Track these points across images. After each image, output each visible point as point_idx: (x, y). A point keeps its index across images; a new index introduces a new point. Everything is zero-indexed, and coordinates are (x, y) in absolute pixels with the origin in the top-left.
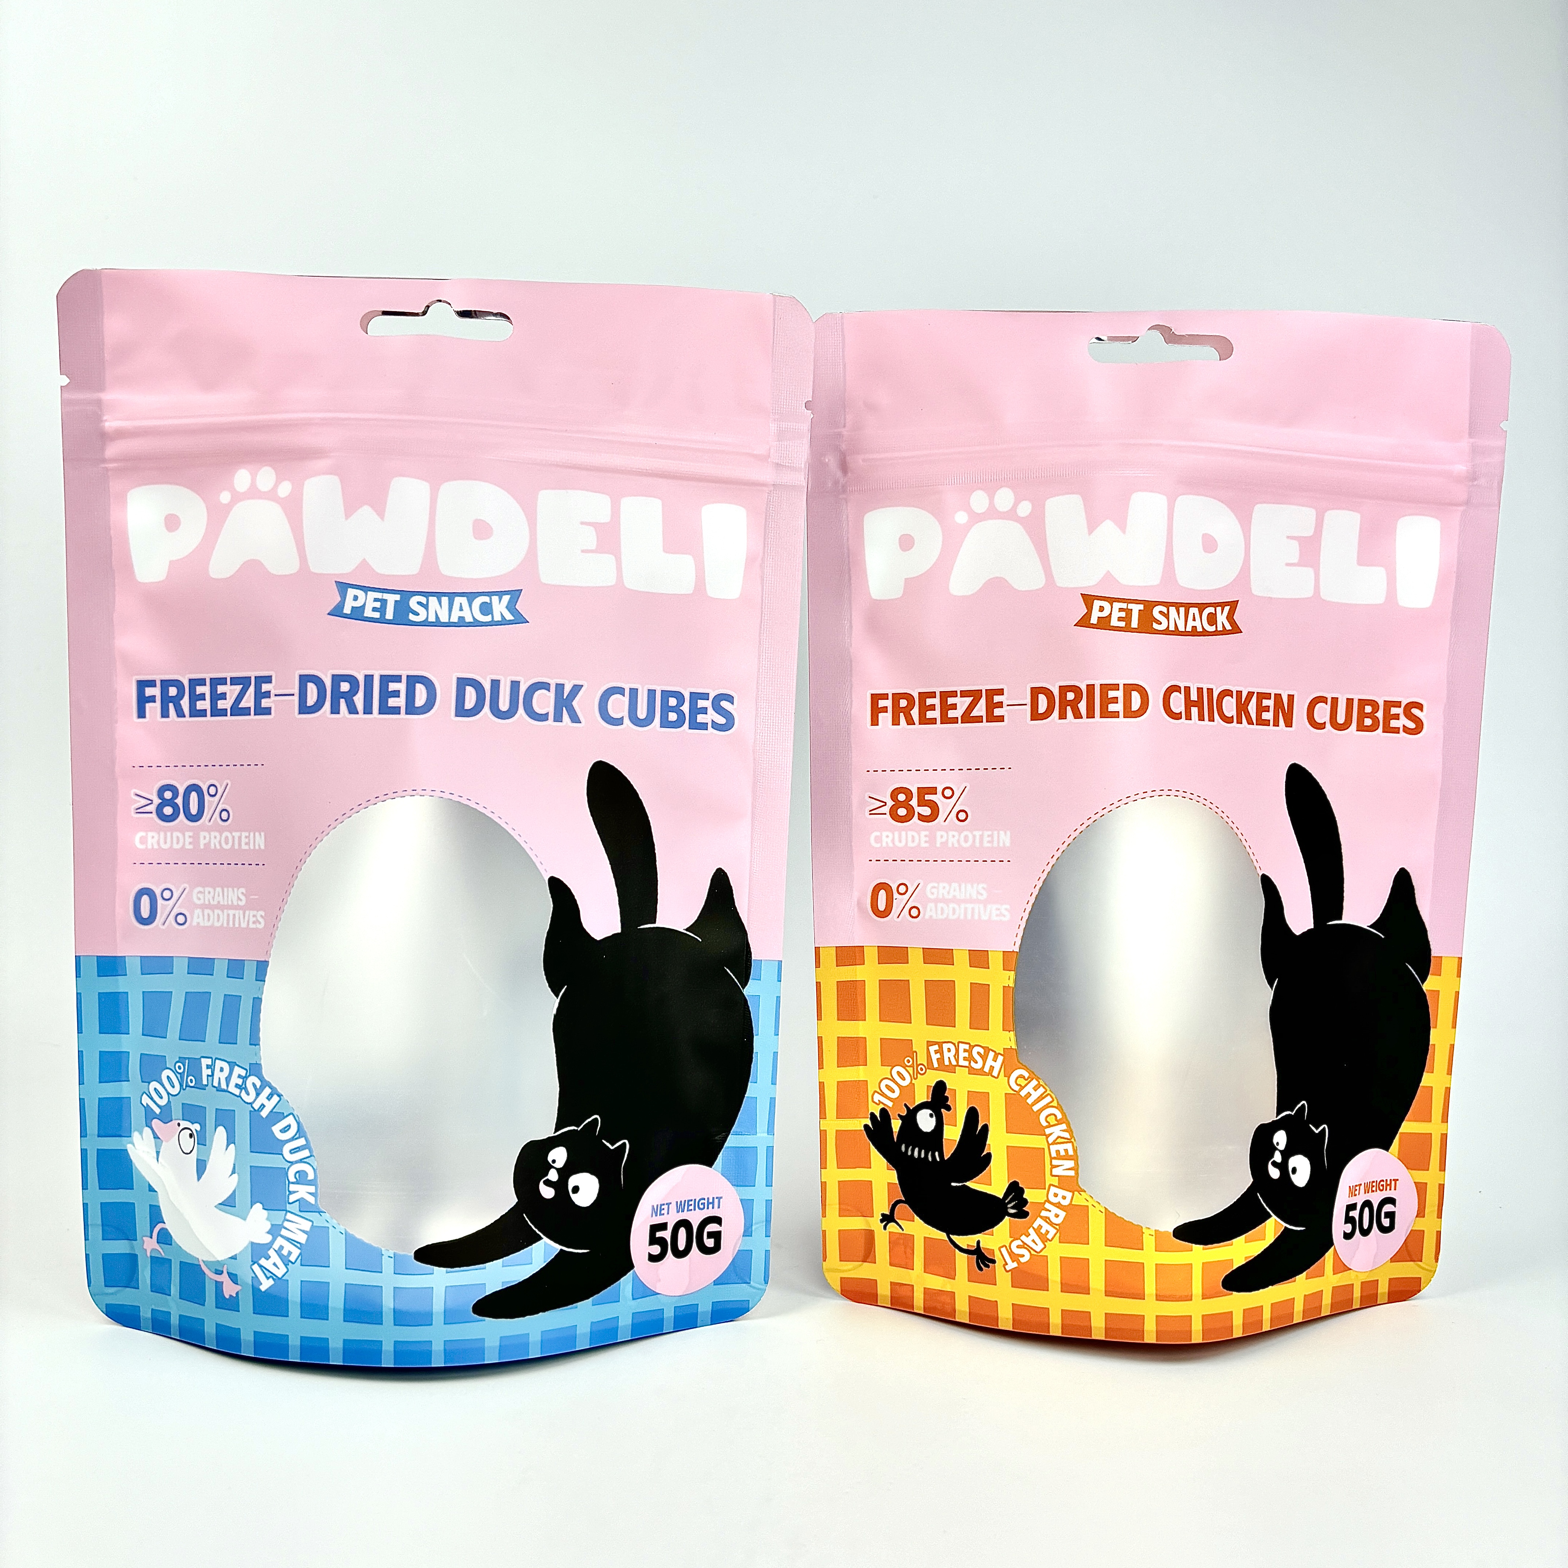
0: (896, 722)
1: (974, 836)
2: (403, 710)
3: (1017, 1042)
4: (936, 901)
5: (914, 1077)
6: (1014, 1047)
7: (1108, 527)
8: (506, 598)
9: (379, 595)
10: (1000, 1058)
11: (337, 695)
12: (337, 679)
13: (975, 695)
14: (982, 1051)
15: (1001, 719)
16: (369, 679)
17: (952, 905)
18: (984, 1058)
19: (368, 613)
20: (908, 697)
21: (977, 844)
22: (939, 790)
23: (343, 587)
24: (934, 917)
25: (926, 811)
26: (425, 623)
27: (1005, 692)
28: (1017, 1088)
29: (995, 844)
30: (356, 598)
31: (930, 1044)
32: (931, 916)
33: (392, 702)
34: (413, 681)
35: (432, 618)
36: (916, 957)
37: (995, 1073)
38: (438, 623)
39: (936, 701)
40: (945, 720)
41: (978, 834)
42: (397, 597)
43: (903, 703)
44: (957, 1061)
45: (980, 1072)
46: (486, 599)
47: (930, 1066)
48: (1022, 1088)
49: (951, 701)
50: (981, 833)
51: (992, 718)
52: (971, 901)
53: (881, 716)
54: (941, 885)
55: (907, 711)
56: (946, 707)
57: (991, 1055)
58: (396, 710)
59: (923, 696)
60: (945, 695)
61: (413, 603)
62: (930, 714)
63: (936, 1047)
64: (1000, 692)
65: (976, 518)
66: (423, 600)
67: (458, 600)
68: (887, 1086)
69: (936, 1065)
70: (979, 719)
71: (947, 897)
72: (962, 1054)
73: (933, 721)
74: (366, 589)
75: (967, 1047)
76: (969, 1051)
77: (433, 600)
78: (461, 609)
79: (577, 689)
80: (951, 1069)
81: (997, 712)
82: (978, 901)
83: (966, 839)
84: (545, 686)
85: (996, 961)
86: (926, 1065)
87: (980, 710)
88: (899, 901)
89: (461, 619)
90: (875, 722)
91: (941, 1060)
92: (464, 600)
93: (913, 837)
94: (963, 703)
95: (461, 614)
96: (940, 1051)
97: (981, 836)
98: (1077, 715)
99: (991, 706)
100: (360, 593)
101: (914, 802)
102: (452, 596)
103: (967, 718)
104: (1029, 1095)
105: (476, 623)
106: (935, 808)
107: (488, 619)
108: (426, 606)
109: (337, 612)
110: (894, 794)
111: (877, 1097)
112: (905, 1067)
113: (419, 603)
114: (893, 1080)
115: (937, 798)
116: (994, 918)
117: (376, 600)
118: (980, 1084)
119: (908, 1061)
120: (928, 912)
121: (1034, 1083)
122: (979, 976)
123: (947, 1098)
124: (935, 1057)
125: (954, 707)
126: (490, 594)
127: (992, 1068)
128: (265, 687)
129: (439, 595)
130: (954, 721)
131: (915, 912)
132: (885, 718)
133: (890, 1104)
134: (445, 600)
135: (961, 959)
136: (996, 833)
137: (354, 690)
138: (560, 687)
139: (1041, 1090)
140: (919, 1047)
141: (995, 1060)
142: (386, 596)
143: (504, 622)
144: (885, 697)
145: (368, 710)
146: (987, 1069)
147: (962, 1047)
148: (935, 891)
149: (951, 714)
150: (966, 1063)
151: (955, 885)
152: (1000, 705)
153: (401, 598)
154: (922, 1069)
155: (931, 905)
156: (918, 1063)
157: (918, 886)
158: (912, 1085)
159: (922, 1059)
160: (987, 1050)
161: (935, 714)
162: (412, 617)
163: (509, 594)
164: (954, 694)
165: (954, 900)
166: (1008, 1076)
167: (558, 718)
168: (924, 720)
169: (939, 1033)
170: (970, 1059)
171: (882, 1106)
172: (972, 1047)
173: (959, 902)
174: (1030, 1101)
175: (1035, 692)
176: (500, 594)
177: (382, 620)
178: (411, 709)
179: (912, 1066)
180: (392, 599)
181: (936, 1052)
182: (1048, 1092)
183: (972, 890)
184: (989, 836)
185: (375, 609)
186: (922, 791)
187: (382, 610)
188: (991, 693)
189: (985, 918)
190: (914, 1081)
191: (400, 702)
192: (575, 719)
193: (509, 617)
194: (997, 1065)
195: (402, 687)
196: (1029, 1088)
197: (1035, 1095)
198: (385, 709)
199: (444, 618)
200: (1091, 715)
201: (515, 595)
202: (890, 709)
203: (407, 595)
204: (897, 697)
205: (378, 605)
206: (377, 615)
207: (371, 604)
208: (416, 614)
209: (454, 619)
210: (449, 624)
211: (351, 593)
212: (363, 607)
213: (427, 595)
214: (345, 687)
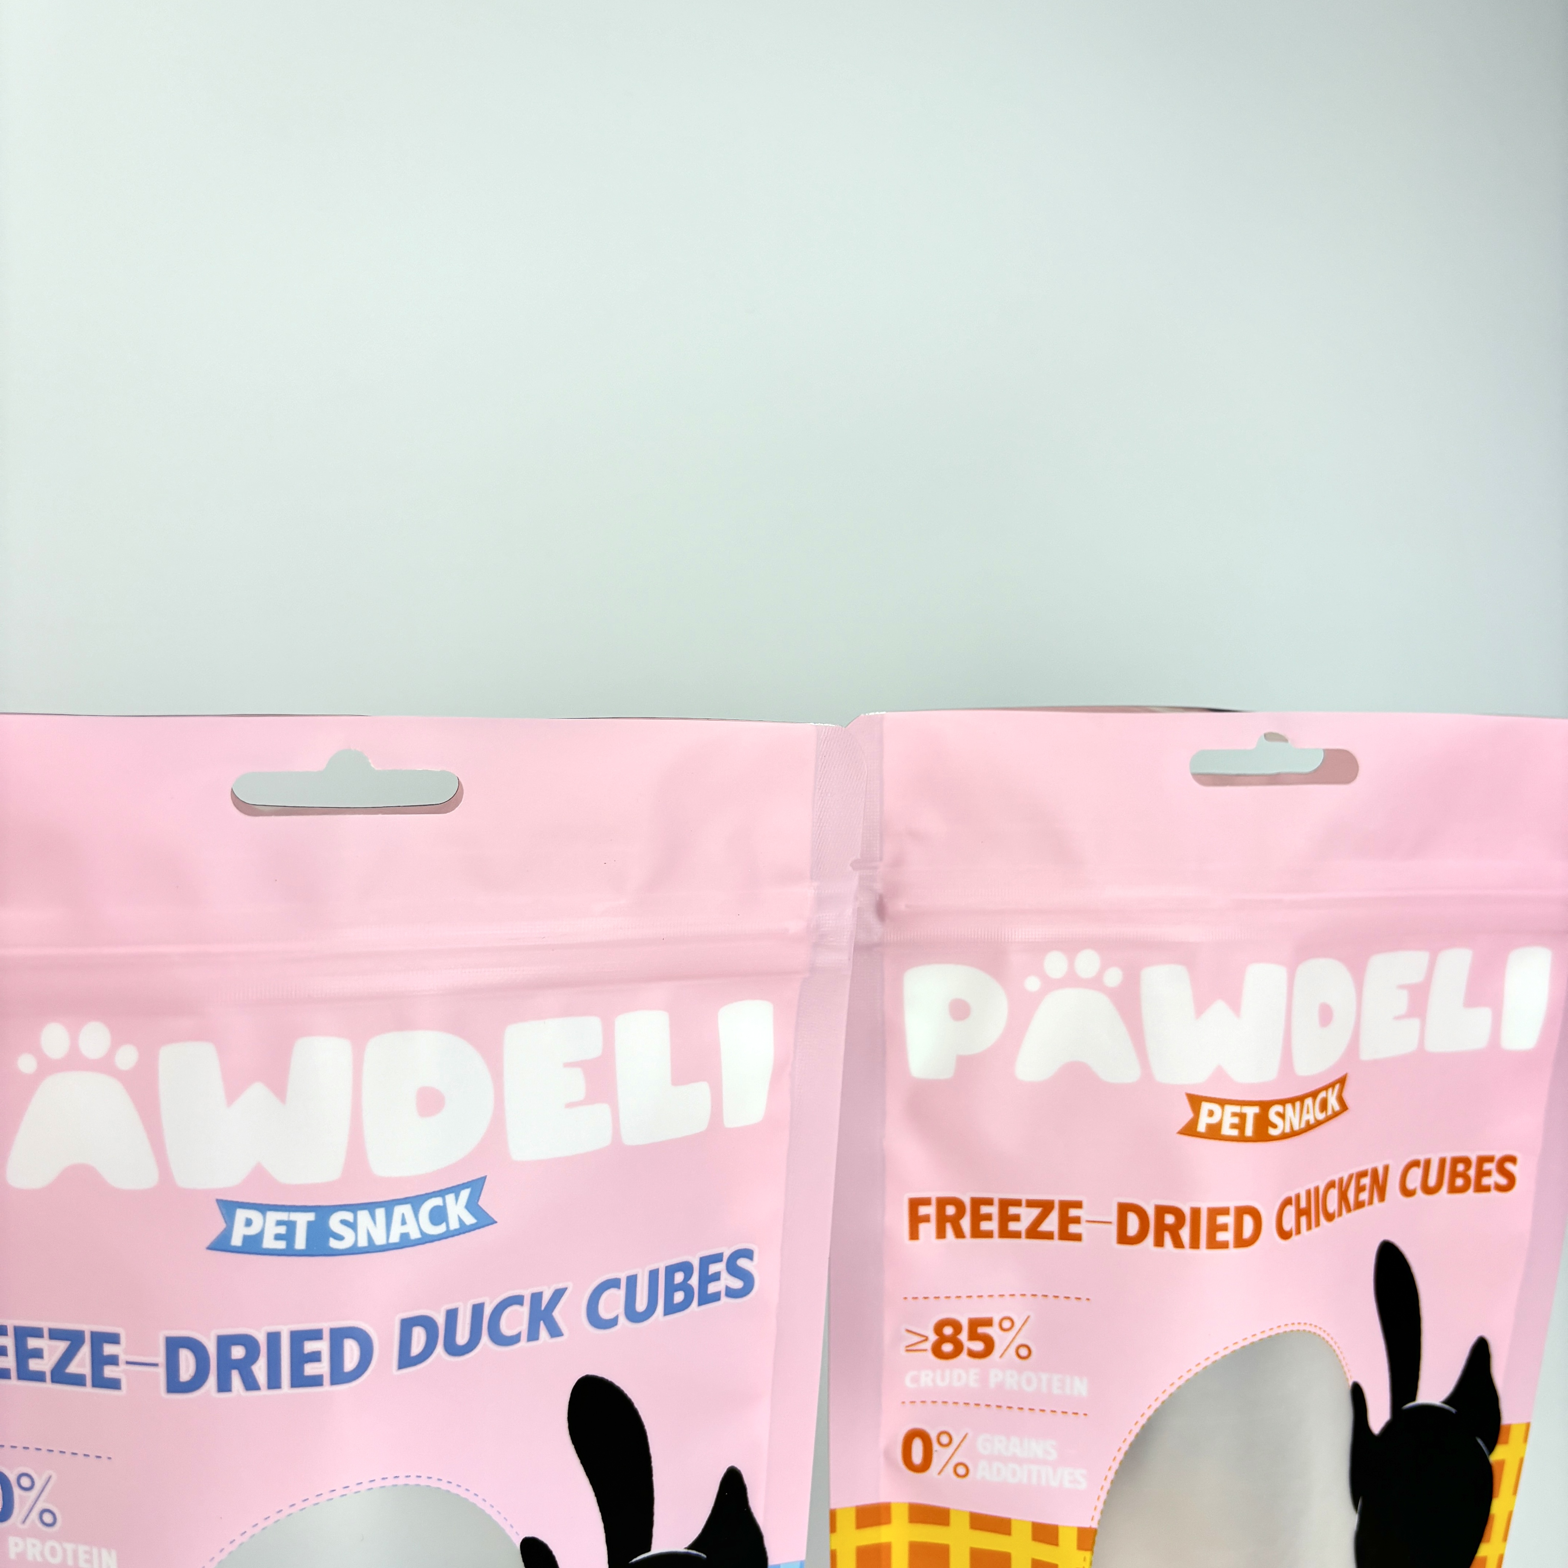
0: (941, 1234)
1: (1039, 1380)
2: (327, 1379)
4: (990, 1458)
7: (1219, 1008)
8: (465, 1194)
9: (283, 1216)
11: (226, 1365)
12: (225, 1343)
13: (1046, 1207)
16: (274, 1339)
17: (1011, 1465)
19: (269, 1243)
20: (958, 1204)
21: (1044, 1390)
22: (996, 1321)
23: (228, 1208)
25: (978, 1346)
26: (354, 1250)
29: (1068, 1392)
30: (249, 1223)
33: (310, 1369)
34: (338, 1336)
35: (363, 1242)
38: (372, 1248)
39: (994, 1210)
40: (1005, 1233)
41: (1044, 1376)
42: (311, 1216)
43: (951, 1210)
46: (437, 1201)
49: (1013, 1210)
50: (1048, 1375)
51: (1065, 1235)
52: (1036, 1461)
53: (923, 1227)
54: (997, 1438)
55: (955, 1221)
56: (1005, 1218)
58: (316, 1381)
59: (977, 1203)
60: (1005, 1204)
61: (335, 1222)
62: (985, 1226)
64: (1078, 1204)
65: (1050, 985)
66: (348, 1216)
67: (399, 1210)
70: (1048, 1236)
71: (1004, 1453)
73: (989, 1234)
74: (263, 1208)
77: (363, 1216)
78: (404, 1222)
79: (558, 1294)
81: (1073, 1228)
82: (1045, 1462)
83: (1029, 1382)
84: (517, 1300)
87: (1051, 1223)
88: (940, 1456)
89: (405, 1236)
90: (914, 1235)
92: (406, 1210)
93: (959, 1375)
94: (1028, 1216)
95: (404, 1230)
97: (1049, 1381)
98: (1178, 1243)
99: (1065, 1220)
100: (254, 1215)
101: (963, 1336)
102: (389, 1206)
103: (1034, 1232)
105: (426, 1239)
106: (989, 1344)
107: (441, 1229)
108: (353, 1226)
109: (221, 1244)
110: (939, 1328)
113: (344, 1222)
115: (993, 1331)
116: (1067, 1485)
117: (279, 1223)
120: (981, 1472)
122: (1045, 1553)
125: (1016, 1218)
126: (442, 1193)
128: (109, 1349)
129: (370, 1207)
130: (1017, 1235)
131: (962, 1471)
132: (928, 1230)
134: (380, 1213)
136: (1068, 1377)
137: (252, 1354)
138: (536, 1298)
142: (294, 1216)
143: (464, 1229)
144: (926, 1202)
145: (274, 1382)
148: (989, 1445)
149: (1013, 1226)
151: (1015, 1440)
152: (1077, 1220)
153: (316, 1216)
155: (983, 1464)
157: (966, 1436)
161: (992, 1226)
162: (334, 1244)
163: (467, 1187)
164: (1017, 1203)
165: (1015, 1459)
167: (533, 1335)
168: (977, 1233)
173: (1020, 1461)
175: (1124, 1209)
176: (456, 1190)
177: (290, 1252)
178: (339, 1376)
180: (302, 1220)
183: (1037, 1448)
184: (1059, 1380)
185: (278, 1237)
186: (975, 1324)
187: (289, 1236)
188: (1065, 1206)
189: (1054, 1484)
191: (322, 1368)
192: (555, 1331)
193: (470, 1220)
195: (323, 1346)
198: (300, 1380)
199: (380, 1240)
200: (1195, 1244)
201: (477, 1186)
202: (933, 1218)
203: (323, 1212)
204: (942, 1203)
205: (282, 1230)
206: (281, 1245)
207: (271, 1230)
208: (340, 1238)
209: (395, 1238)
210: (388, 1247)
211: (241, 1215)
212: (260, 1236)
213: (353, 1208)
214: (238, 1352)
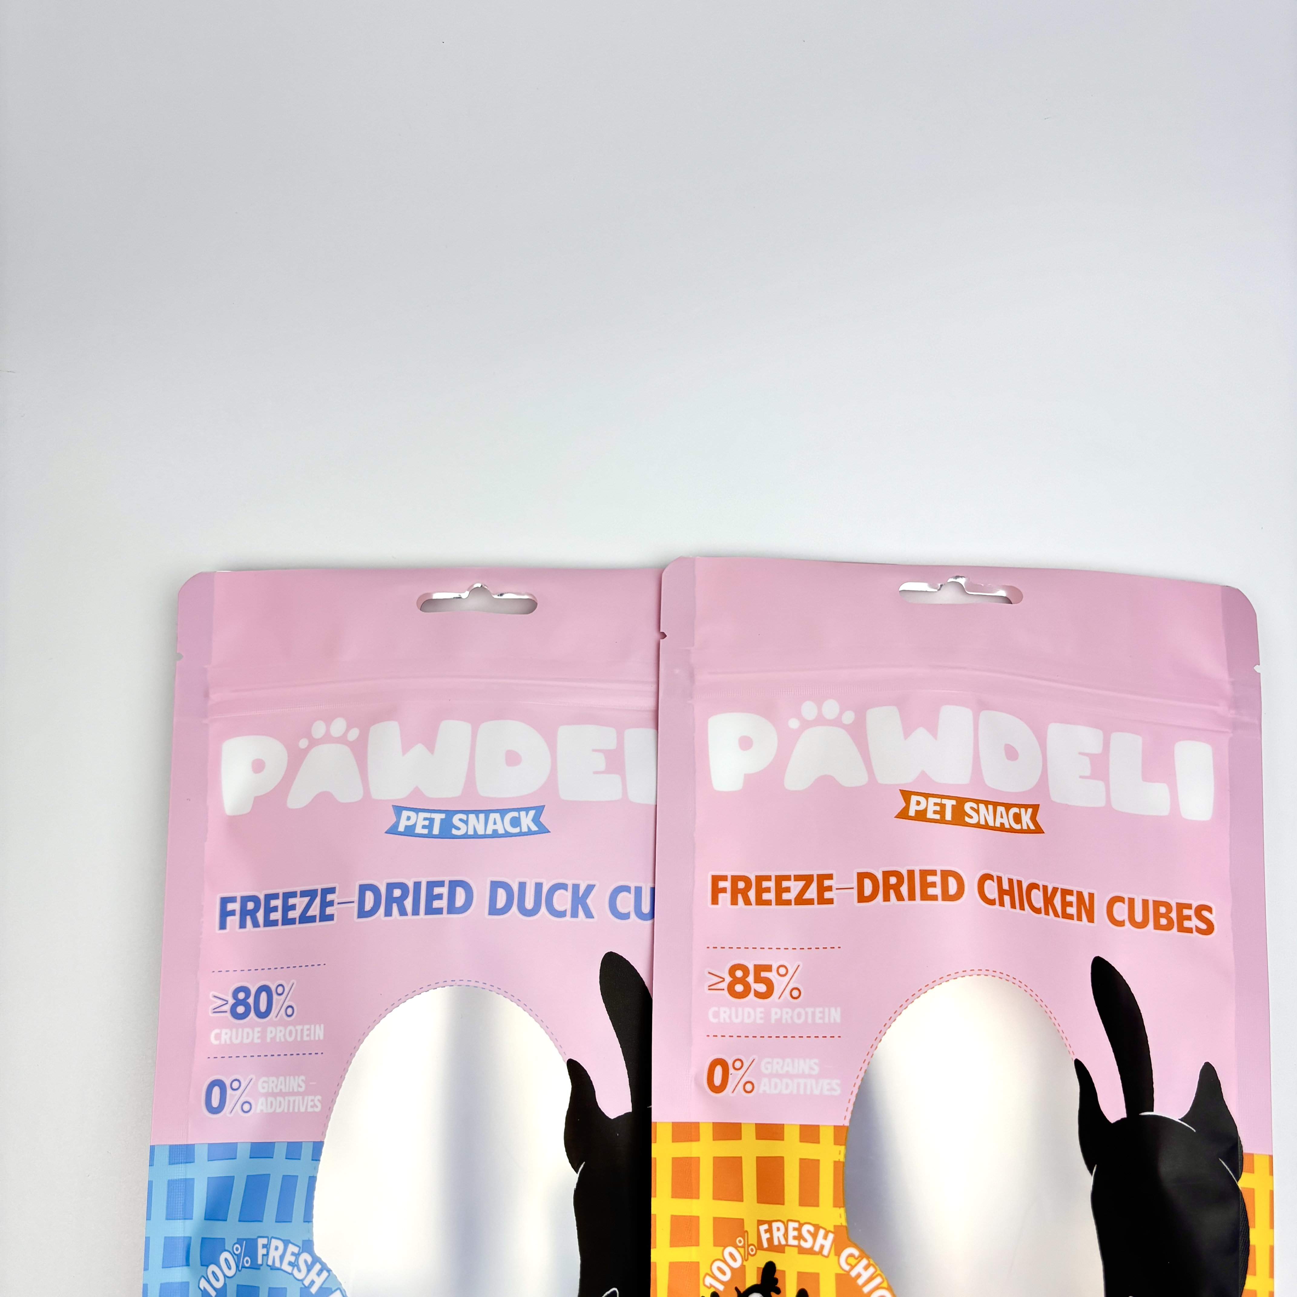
1: (806, 1013)
2: (445, 910)
3: (848, 1219)
4: (770, 1076)
5: (745, 1259)
6: (844, 1224)
8: (532, 813)
9: (427, 815)
10: (831, 1236)
11: (390, 900)
12: (391, 887)
14: (812, 1229)
15: (830, 901)
16: (417, 885)
17: (785, 1080)
18: (814, 1236)
19: (419, 830)
21: (810, 1021)
23: (398, 810)
24: (768, 1092)
25: (762, 988)
26: (466, 836)
27: (834, 877)
28: (847, 1268)
29: (827, 1020)
30: (409, 818)
31: (760, 1223)
32: (764, 1091)
33: (436, 904)
34: (454, 885)
35: (471, 832)
36: (748, 1133)
37: (825, 1252)
38: (476, 836)
41: (810, 1010)
42: (443, 816)
44: (786, 1239)
45: (810, 1251)
46: (515, 814)
47: (760, 1247)
48: (853, 1267)
50: (812, 1009)
52: (803, 1076)
54: (775, 1060)
57: (822, 1232)
58: (439, 911)
61: (456, 820)
63: (766, 1227)
64: (830, 877)
66: (464, 817)
67: (492, 816)
68: (720, 1269)
69: (765, 1245)
71: (780, 1072)
72: (792, 1233)
74: (417, 811)
75: (796, 1225)
76: (799, 1229)
77: (472, 817)
78: (495, 823)
79: (590, 888)
80: (780, 1249)
81: (827, 895)
82: (810, 1076)
83: (799, 1016)
84: (563, 886)
85: (827, 1136)
86: (756, 1246)
89: (495, 831)
91: (770, 1240)
92: (497, 816)
93: (749, 1013)
95: (495, 827)
96: (769, 1231)
97: (814, 1013)
100: (412, 814)
102: (487, 813)
104: (859, 1275)
105: (507, 835)
107: (517, 830)
108: (466, 822)
109: (393, 830)
111: (709, 1281)
112: (736, 1247)
113: (461, 820)
114: (725, 1261)
116: (826, 1092)
117: (425, 819)
118: (809, 1264)
119: (740, 1242)
121: (864, 1262)
122: (809, 1151)
123: (776, 1281)
124: (765, 1237)
125: (788, 890)
126: (518, 810)
127: (822, 1247)
128: (330, 897)
129: (477, 812)
130: (788, 902)
133: (721, 1287)
134: (482, 816)
135: (792, 1134)
136: (827, 1010)
137: (405, 894)
138: (576, 887)
139: (871, 1270)
140: (750, 1226)
141: (825, 1237)
142: (433, 815)
143: (530, 833)
145: (416, 912)
146: (817, 1248)
147: (792, 1225)
148: (769, 1066)
149: (785, 896)
150: (795, 1243)
152: (830, 888)
153: (446, 816)
154: (752, 1250)
156: (750, 1243)
157: (753, 1061)
158: (743, 1267)
159: (753, 1240)
160: (817, 1227)
162: (454, 832)
163: (534, 810)
166: (838, 1254)
167: (575, 914)
169: (768, 1211)
170: (800, 1237)
171: (712, 1290)
172: (801, 1225)
174: (860, 1281)
176: (527, 810)
177: (430, 836)
178: (452, 909)
179: (743, 1247)
180: (438, 817)
181: (766, 1231)
182: (878, 1272)
184: (820, 1012)
185: (424, 827)
187: (430, 827)
188: (821, 878)
189: (817, 1092)
190: (745, 1263)
191: (442, 904)
192: (589, 915)
193: (534, 828)
194: (828, 1243)
195: (444, 891)
196: (859, 1268)
197: (866, 1275)
198: (430, 911)
199: (481, 832)
201: (539, 810)
203: (450, 814)
205: (427, 823)
206: (425, 831)
207: (421, 823)
208: (458, 829)
209: (489, 832)
210: (485, 836)
211: (405, 814)
212: (414, 826)
213: (467, 812)
214: (397, 893)
